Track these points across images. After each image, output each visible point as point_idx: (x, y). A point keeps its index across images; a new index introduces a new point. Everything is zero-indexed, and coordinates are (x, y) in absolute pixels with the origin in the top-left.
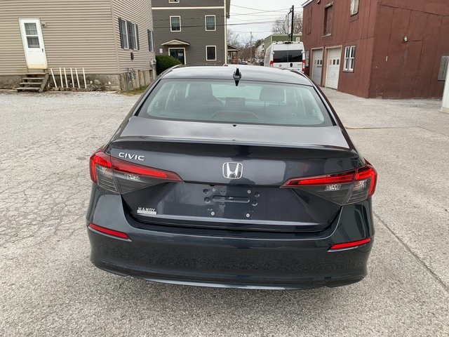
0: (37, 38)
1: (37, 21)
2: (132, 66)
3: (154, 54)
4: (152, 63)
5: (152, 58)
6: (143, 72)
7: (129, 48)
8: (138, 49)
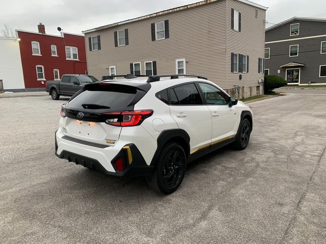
0: (183, 69)
1: (184, 60)
2: (240, 84)
3: (264, 74)
4: (260, 81)
5: (261, 77)
6: (250, 87)
7: (239, 72)
8: (248, 72)
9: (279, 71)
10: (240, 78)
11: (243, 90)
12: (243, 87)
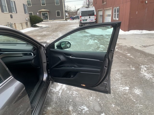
2: (12, 21)
3: (29, 15)
4: (27, 19)
5: (27, 17)
6: (21, 23)
7: (9, 12)
8: (17, 13)
9: (38, 14)
10: (11, 17)
11: (15, 26)
12: (15, 23)
